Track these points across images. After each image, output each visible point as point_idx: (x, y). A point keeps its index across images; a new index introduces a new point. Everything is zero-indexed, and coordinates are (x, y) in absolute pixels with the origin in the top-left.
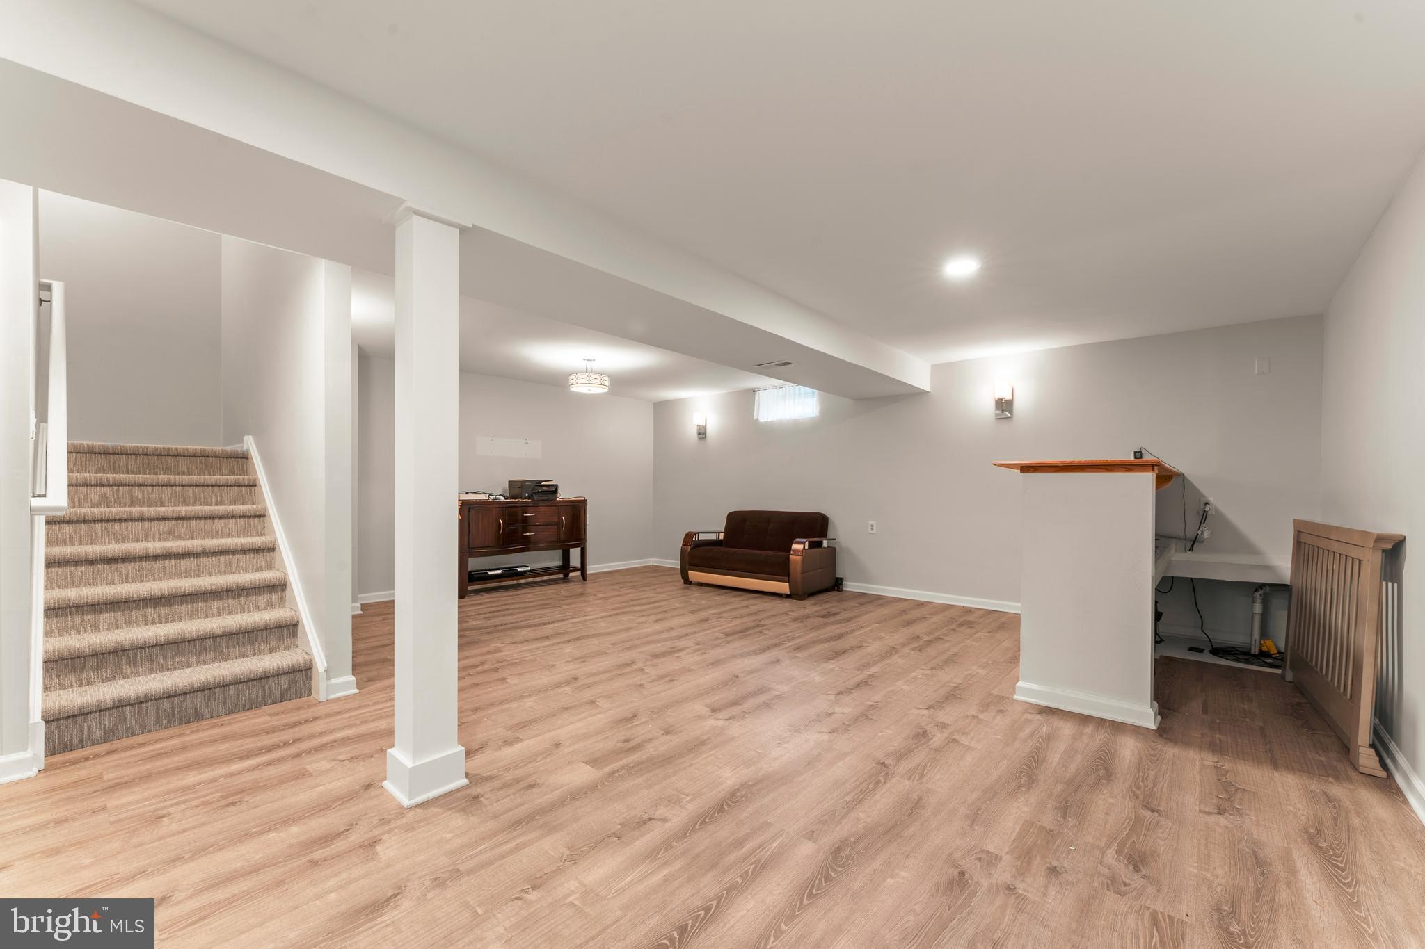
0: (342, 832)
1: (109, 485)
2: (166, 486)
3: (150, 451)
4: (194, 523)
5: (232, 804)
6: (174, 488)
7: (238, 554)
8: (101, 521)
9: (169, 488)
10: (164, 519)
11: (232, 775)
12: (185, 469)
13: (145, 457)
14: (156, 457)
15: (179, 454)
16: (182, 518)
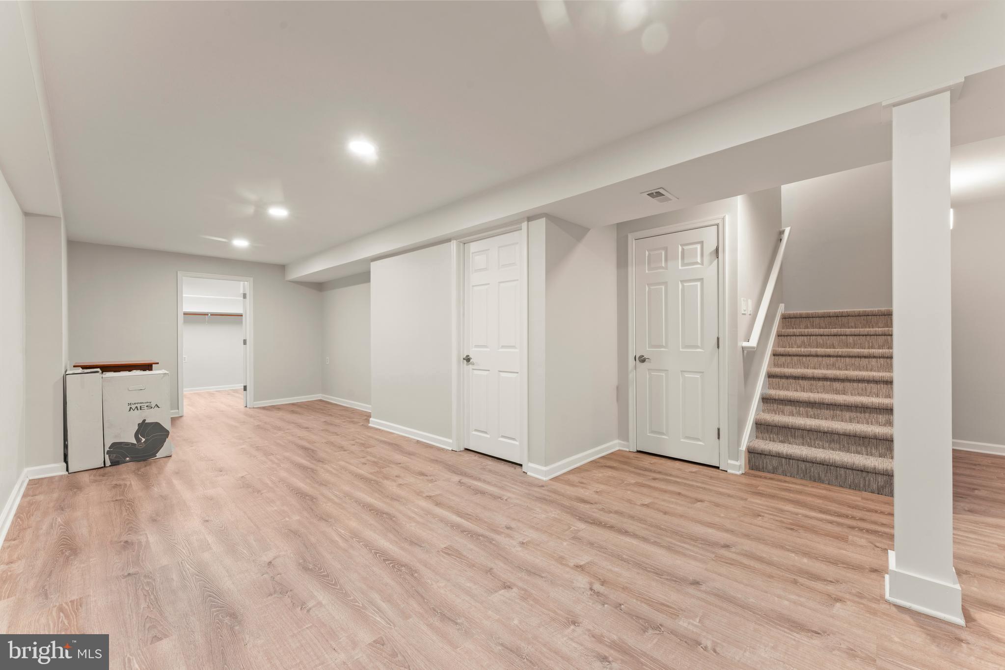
0: (827, 580)
1: (805, 336)
2: (836, 335)
3: (831, 315)
4: (848, 359)
5: (792, 529)
6: (841, 337)
7: (871, 383)
8: (797, 355)
9: (838, 337)
10: (829, 356)
11: (806, 516)
12: (853, 324)
13: (829, 318)
14: (835, 318)
15: (848, 315)
16: (840, 356)
